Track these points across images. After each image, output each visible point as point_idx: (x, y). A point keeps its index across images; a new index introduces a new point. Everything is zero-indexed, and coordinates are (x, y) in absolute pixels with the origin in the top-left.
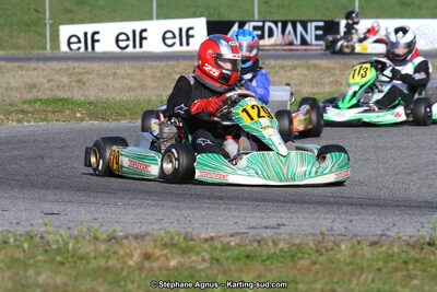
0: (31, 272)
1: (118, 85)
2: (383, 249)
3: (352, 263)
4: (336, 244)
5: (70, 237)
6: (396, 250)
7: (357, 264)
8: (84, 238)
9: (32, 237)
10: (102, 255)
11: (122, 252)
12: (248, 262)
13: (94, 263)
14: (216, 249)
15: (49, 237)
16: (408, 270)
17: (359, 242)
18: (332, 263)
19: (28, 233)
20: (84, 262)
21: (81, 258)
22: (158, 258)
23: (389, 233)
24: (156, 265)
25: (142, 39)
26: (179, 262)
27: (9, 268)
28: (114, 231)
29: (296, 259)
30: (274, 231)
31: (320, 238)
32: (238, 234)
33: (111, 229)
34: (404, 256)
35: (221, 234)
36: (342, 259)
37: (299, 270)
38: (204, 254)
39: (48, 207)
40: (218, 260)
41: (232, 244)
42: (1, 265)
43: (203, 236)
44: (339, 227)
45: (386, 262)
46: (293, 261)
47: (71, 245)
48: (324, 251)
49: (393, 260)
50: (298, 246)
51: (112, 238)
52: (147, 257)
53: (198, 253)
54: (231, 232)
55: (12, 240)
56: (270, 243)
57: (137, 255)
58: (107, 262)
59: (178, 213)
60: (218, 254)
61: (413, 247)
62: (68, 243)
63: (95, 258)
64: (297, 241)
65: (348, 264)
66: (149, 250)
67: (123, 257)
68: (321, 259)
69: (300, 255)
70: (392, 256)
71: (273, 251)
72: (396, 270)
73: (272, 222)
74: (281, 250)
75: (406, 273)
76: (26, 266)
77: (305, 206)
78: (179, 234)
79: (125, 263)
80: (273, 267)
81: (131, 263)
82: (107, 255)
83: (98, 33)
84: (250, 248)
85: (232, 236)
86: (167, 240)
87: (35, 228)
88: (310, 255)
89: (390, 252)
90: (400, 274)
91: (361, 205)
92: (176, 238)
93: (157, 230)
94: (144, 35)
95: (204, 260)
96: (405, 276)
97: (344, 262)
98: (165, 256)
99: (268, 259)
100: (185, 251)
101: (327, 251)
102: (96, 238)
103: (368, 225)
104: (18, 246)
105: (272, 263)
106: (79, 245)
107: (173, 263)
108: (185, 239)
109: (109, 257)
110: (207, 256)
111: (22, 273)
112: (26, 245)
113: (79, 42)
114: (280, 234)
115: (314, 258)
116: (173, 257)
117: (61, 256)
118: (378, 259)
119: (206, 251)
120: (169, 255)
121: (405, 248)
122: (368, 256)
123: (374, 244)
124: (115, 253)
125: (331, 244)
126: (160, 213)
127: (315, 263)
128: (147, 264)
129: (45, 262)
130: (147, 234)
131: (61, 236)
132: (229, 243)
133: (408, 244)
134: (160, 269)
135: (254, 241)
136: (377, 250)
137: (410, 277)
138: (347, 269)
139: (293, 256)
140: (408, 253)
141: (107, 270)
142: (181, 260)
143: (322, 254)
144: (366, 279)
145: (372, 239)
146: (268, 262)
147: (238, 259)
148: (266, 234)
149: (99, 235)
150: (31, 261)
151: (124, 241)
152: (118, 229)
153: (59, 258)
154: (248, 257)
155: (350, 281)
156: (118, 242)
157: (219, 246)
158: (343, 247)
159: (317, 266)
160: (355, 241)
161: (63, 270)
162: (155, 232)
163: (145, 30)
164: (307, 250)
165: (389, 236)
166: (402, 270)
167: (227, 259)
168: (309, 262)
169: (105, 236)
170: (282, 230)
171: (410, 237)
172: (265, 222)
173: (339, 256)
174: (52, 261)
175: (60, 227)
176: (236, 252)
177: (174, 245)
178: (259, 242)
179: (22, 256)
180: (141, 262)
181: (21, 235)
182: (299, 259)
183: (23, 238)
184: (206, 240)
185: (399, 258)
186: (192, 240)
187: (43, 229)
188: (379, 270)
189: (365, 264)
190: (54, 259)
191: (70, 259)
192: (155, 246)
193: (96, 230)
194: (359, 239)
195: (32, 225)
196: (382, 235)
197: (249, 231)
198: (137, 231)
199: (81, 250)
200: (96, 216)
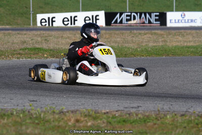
0: (24, 128)
1: (63, 42)
2: (187, 118)
3: (172, 124)
4: (165, 115)
5: (42, 112)
6: (193, 118)
7: (175, 125)
8: (48, 112)
9: (24, 112)
10: (57, 120)
11: (66, 119)
12: (124, 123)
13: (53, 124)
14: (109, 117)
15: (32, 112)
16: (198, 128)
17: (175, 115)
18: (163, 124)
19: (22, 110)
20: (48, 123)
21: (47, 121)
22: (83, 121)
23: (189, 110)
24: (81, 125)
25: (75, 20)
26: (92, 124)
27: (14, 126)
28: (62, 109)
29: (146, 122)
30: (136, 109)
31: (158, 113)
32: (119, 110)
33: (61, 108)
34: (196, 121)
35: (112, 111)
36: (168, 122)
37: (148, 127)
38: (104, 120)
40: (110, 123)
41: (117, 115)
42: (10, 124)
43: (103, 111)
44: (166, 107)
45: (188, 124)
46: (145, 123)
47: (42, 115)
48: (159, 118)
49: (191, 123)
50: (148, 117)
51: (61, 112)
52: (77, 121)
53: (101, 119)
55: (15, 113)
56: (135, 115)
57: (73, 120)
58: (59, 123)
59: (91, 101)
60: (110, 120)
61: (201, 117)
62: (40, 115)
63: (53, 121)
64: (147, 114)
65: (170, 125)
66: (78, 118)
67: (66, 121)
68: (158, 122)
69: (148, 120)
70: (191, 121)
71: (135, 118)
72: (193, 127)
73: (135, 105)
74: (140, 118)
75: (197, 129)
76: (21, 125)
77: (151, 98)
78: (92, 111)
79: (67, 124)
80: (136, 126)
81: (70, 124)
83: (54, 18)
84: (125, 117)
85: (117, 111)
86: (86, 113)
87: (26, 108)
88: (153, 120)
89: (190, 119)
90: (195, 129)
91: (176, 97)
92: (91, 112)
93: (82, 108)
94: (76, 18)
95: (104, 123)
96: (197, 130)
97: (169, 124)
98: (86, 120)
99: (133, 122)
100: (95, 118)
101: (161, 118)
102: (54, 112)
103: (180, 107)
104: (18, 116)
105: (135, 124)
106: (46, 115)
107: (89, 124)
108: (95, 113)
109: (60, 121)
110: (105, 121)
111: (19, 128)
112: (21, 115)
113: (46, 22)
114: (139, 111)
115: (155, 121)
116: (89, 121)
117: (38, 121)
118: (184, 123)
119: (105, 118)
120: (88, 120)
121: (197, 118)
122: (180, 121)
123: (182, 115)
124: (62, 119)
125: (163, 115)
126: (83, 101)
127: (155, 124)
128: (77, 124)
129: (30, 123)
130: (77, 110)
131: (38, 111)
132: (115, 115)
133: (198, 116)
134: (83, 126)
135: (127, 114)
136: (184, 118)
137: (199, 131)
138: (170, 127)
139: (145, 121)
140: (198, 120)
141: (59, 127)
142: (93, 123)
143: (158, 120)
144: (179, 132)
145: (182, 113)
146: (133, 124)
147: (119, 122)
148: (133, 110)
149: (55, 111)
150: (24, 123)
151: (67, 114)
152: (64, 108)
153: (36, 121)
154: (124, 121)
155: (172, 132)
156: (64, 114)
157: (111, 116)
158: (168, 117)
159: (156, 126)
160: (174, 114)
161: (38, 127)
162: (81, 110)
164: (152, 118)
165: (190, 112)
166: (195, 127)
167: (115, 122)
168: (152, 124)
169: (58, 111)
170: (140, 109)
171: (199, 112)
172: (132, 105)
173: (166, 121)
174: (33, 123)
175: (37, 107)
176: (119, 119)
177: (90, 116)
178: (129, 114)
179: (19, 120)
180: (75, 123)
181: (19, 111)
182: (148, 122)
183: (20, 112)
184: (105, 113)
185: (194, 122)
186: (98, 113)
187: (29, 108)
188: (185, 127)
189: (178, 124)
190: (34, 122)
191: (42, 122)
192: (81, 116)
193: (54, 109)
194: (176, 113)
195: (24, 106)
196: (186, 111)
197: (125, 109)
198: (73, 109)
199: (47, 118)
200: (54, 102)
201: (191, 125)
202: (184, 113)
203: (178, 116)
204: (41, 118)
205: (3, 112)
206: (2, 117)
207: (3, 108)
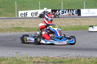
2: (91, 59)
3: (84, 63)
4: (81, 59)
5: (22, 58)
6: (94, 60)
7: (85, 63)
8: (25, 58)
9: (13, 58)
10: (29, 62)
11: (33, 61)
14: (54, 60)
15: (17, 58)
17: (86, 58)
19: (12, 57)
20: (25, 63)
21: (24, 62)
23: (92, 56)
28: (31, 56)
29: (72, 62)
30: (67, 56)
31: (77, 57)
32: (59, 56)
34: (96, 61)
35: (55, 57)
36: (82, 62)
39: (17, 51)
41: (58, 59)
43: (51, 57)
44: (81, 55)
45: (92, 62)
46: (71, 62)
47: (22, 59)
48: (78, 60)
49: (93, 62)
50: (72, 59)
51: (31, 58)
54: (57, 56)
55: (9, 58)
56: (66, 59)
58: (30, 63)
59: (45, 52)
60: (54, 61)
62: (21, 59)
63: (27, 62)
64: (72, 58)
66: (39, 60)
68: (77, 62)
69: (73, 61)
70: (93, 61)
71: (67, 60)
73: (66, 54)
74: (69, 60)
77: (74, 50)
78: (46, 57)
82: (30, 61)
84: (61, 59)
85: (57, 57)
86: (43, 58)
89: (93, 60)
92: (45, 58)
97: (83, 62)
99: (65, 62)
100: (47, 60)
101: (79, 60)
102: (27, 58)
103: (88, 54)
104: (10, 60)
105: (66, 63)
106: (24, 59)
108: (47, 58)
109: (30, 62)
112: (12, 60)
114: (68, 56)
115: (76, 61)
118: (90, 62)
119: (52, 60)
121: (96, 59)
122: (88, 61)
123: (89, 58)
124: (31, 61)
125: (79, 58)
126: (41, 52)
127: (76, 63)
129: (16, 63)
130: (39, 57)
131: (20, 57)
132: (57, 59)
136: (90, 60)
139: (71, 61)
143: (77, 61)
145: (88, 57)
146: (65, 63)
148: (65, 56)
149: (28, 57)
150: (13, 63)
151: (34, 58)
152: (32, 56)
153: (19, 62)
157: (55, 59)
158: (82, 59)
160: (85, 58)
162: (40, 56)
163: (38, 12)
165: (93, 57)
168: (75, 62)
169: (29, 57)
170: (69, 55)
172: (65, 54)
173: (81, 61)
175: (19, 55)
176: (58, 61)
177: (45, 59)
178: (63, 58)
179: (11, 62)
181: (11, 57)
182: (73, 62)
183: (11, 58)
184: (52, 58)
185: (95, 61)
186: (49, 58)
187: (16, 56)
189: (87, 63)
190: (18, 62)
191: (22, 62)
192: (41, 59)
193: (27, 56)
194: (86, 57)
195: (13, 55)
196: (91, 56)
197: (61, 56)
198: (36, 56)
199: (24, 61)
200: (27, 53)
201: (93, 63)
202: (89, 57)
203: (87, 58)
204: (21, 61)
205: (3, 58)
206: (3, 60)
207: (3, 56)
